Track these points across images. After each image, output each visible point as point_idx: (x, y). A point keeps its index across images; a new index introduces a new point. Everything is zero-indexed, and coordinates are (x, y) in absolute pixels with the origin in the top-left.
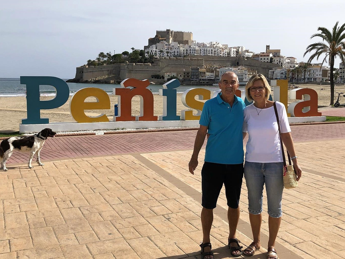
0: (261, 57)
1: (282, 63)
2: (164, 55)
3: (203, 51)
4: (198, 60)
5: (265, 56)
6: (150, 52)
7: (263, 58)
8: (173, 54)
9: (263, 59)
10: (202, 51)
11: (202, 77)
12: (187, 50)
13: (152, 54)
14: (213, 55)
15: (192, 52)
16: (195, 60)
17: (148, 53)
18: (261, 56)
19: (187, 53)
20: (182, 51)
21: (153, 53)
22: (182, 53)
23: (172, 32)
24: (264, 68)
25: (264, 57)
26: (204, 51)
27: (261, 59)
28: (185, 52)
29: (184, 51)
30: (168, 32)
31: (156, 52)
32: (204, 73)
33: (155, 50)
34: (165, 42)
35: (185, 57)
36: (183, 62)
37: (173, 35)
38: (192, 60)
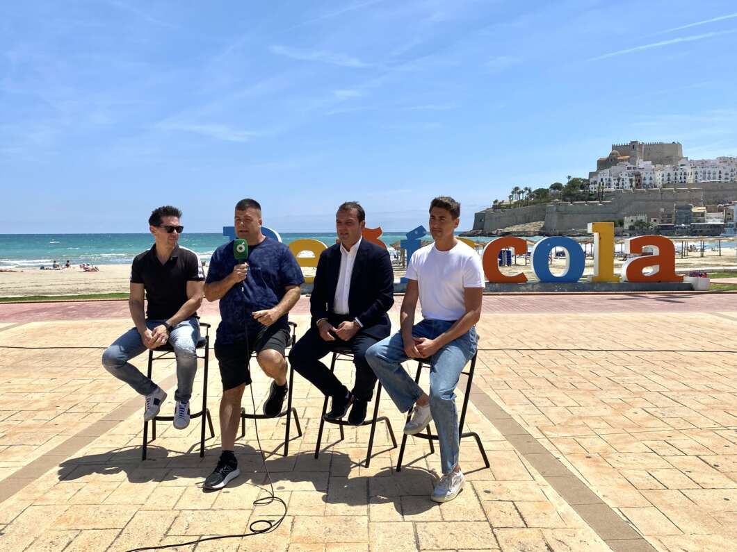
2: (626, 185)
3: (701, 174)
4: (691, 191)
6: (599, 181)
11: (698, 221)
12: (669, 175)
13: (603, 185)
14: (723, 180)
15: (678, 177)
16: (684, 191)
17: (595, 183)
19: (669, 180)
20: (660, 177)
21: (605, 184)
22: (660, 181)
23: (641, 146)
26: (704, 174)
28: (666, 178)
29: (663, 176)
30: (633, 145)
31: (610, 180)
32: (702, 215)
33: (608, 177)
34: (626, 163)
35: (664, 186)
36: (660, 196)
37: (643, 150)
38: (679, 191)
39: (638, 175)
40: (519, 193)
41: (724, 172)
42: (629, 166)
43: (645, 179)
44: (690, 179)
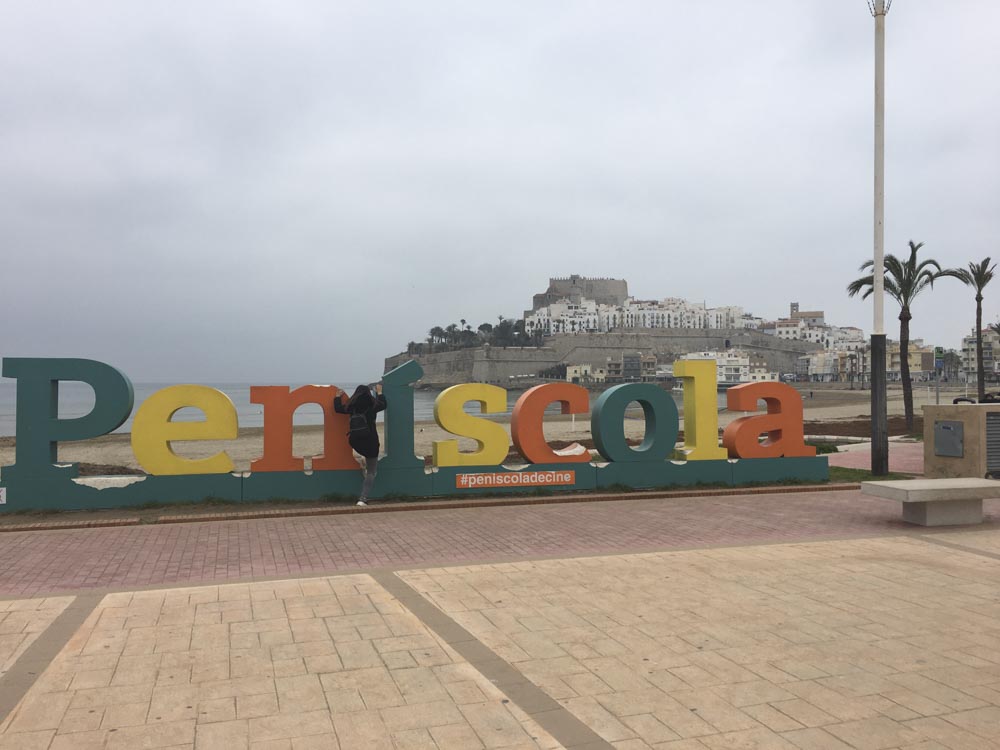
0: (780, 329)
1: (827, 341)
2: (567, 328)
5: (788, 326)
6: (536, 322)
7: (784, 330)
8: (585, 325)
9: (784, 333)
10: (648, 317)
11: (648, 373)
12: (615, 318)
16: (632, 337)
17: (532, 324)
18: (780, 326)
19: (615, 323)
20: (605, 319)
21: (543, 325)
22: (605, 324)
23: (582, 281)
24: (787, 352)
25: (788, 329)
26: (653, 318)
27: (780, 333)
28: (611, 321)
29: (608, 318)
30: (574, 279)
31: (548, 322)
33: (546, 318)
34: (567, 301)
35: (610, 331)
36: (606, 341)
37: (585, 286)
38: (627, 337)
40: (441, 335)
41: (672, 316)
43: (588, 322)
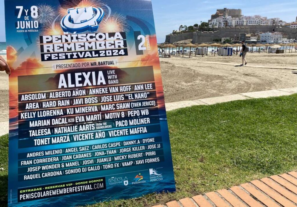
2: (222, 25)
3: (249, 22)
4: (246, 28)
6: (212, 23)
7: (293, 26)
11: (248, 40)
12: (238, 22)
13: (214, 25)
15: (241, 23)
18: (292, 24)
23: (227, 10)
24: (293, 33)
25: (295, 25)
30: (225, 9)
31: (216, 23)
32: (249, 37)
33: (216, 22)
34: (222, 17)
35: (236, 26)
36: (234, 30)
37: (228, 12)
38: (241, 28)
39: (226, 21)
40: (182, 27)
41: (256, 21)
42: (223, 18)
43: (229, 23)
44: (245, 24)
